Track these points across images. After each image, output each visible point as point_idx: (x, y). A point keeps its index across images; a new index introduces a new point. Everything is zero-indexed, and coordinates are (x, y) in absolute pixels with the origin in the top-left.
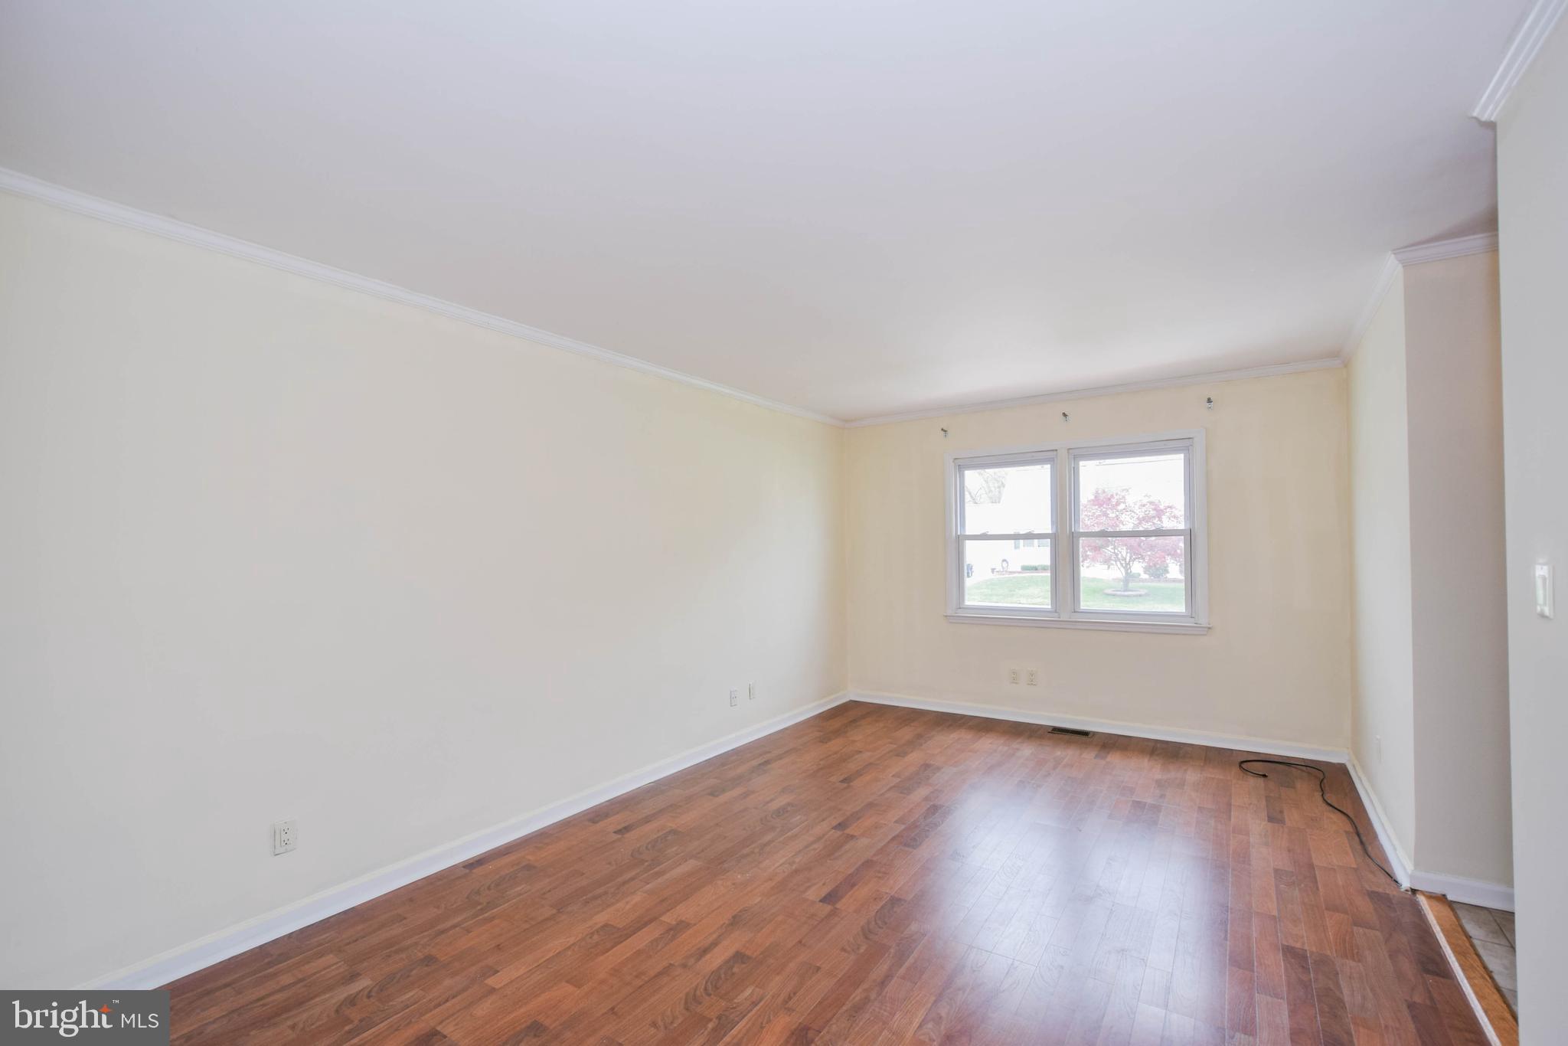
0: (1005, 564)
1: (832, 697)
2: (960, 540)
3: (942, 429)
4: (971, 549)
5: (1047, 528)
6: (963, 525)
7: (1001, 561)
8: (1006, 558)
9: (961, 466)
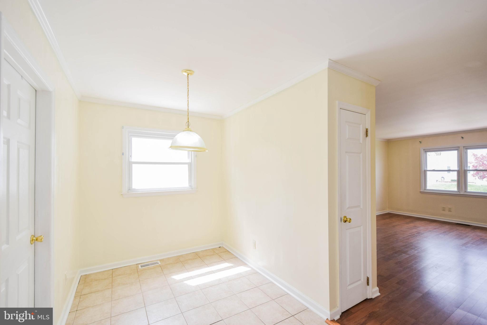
0: (443, 179)
1: (384, 211)
2: (425, 171)
3: (420, 142)
4: (429, 174)
5: (456, 168)
6: (426, 167)
7: (441, 178)
8: (443, 177)
9: (426, 151)
